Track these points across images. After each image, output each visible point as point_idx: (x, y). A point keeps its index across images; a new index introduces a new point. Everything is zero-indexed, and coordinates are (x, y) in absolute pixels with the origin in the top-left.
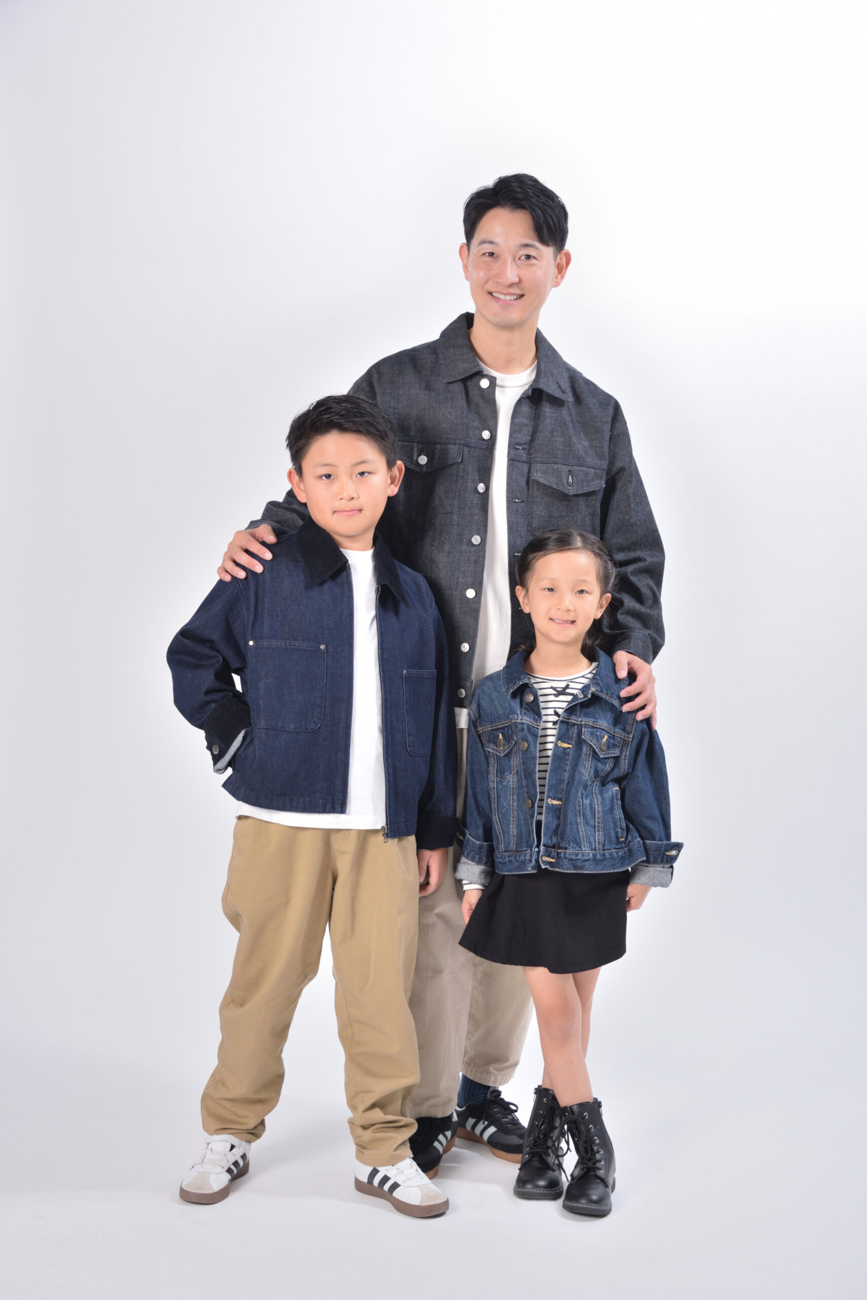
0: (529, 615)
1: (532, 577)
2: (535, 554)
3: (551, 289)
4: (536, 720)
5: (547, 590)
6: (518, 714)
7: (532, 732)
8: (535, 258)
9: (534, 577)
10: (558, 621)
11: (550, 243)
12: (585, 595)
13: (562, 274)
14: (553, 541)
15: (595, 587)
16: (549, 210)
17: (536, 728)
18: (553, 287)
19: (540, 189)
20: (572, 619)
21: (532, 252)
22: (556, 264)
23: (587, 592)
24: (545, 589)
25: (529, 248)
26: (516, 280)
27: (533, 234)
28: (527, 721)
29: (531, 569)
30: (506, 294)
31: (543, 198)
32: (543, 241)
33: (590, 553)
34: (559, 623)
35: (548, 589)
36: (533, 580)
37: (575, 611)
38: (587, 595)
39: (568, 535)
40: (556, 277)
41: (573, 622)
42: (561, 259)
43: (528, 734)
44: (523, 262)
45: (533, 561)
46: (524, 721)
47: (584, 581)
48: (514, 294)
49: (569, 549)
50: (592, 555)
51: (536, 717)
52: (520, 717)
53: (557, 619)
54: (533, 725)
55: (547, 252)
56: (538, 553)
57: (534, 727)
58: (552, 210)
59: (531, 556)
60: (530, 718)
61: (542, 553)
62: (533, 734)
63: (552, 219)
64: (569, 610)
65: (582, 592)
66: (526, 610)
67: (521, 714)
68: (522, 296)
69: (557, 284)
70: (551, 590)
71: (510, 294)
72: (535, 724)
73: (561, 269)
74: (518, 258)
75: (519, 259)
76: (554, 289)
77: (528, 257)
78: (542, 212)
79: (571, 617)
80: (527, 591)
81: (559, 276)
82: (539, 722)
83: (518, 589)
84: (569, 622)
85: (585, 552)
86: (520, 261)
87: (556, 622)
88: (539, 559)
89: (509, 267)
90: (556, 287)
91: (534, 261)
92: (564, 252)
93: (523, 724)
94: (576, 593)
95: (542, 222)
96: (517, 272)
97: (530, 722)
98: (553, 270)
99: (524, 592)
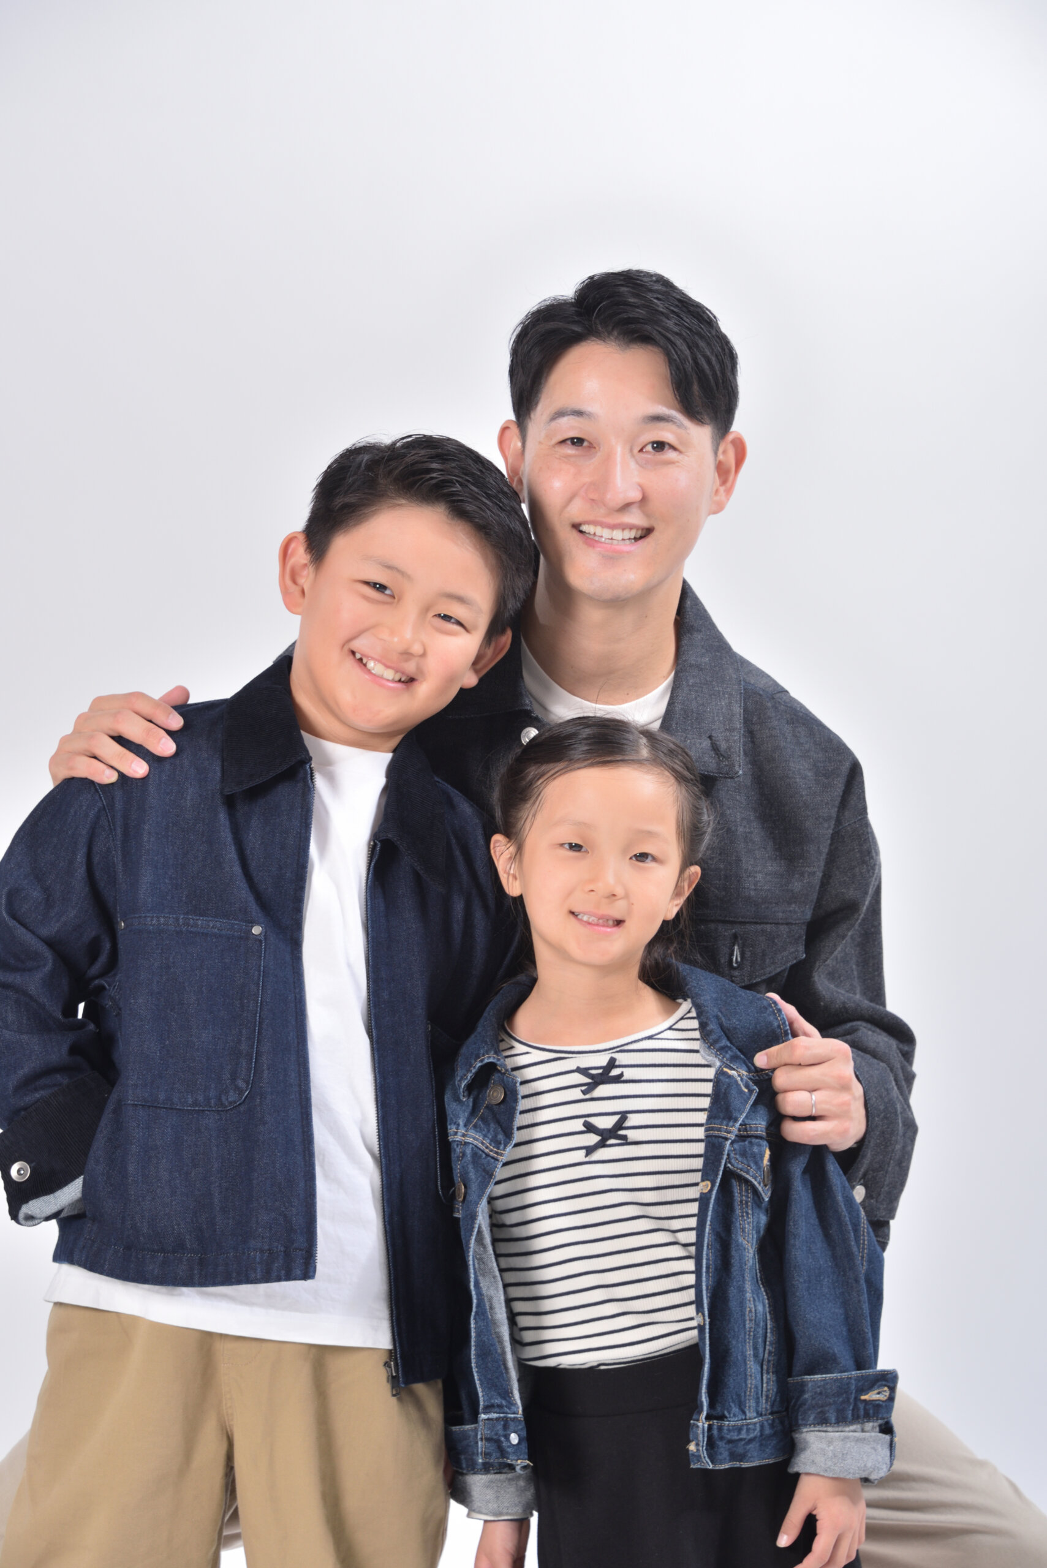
0: (519, 901)
1: (534, 815)
2: (544, 768)
3: (706, 518)
4: (497, 1144)
5: (567, 846)
6: (459, 1125)
7: (483, 1165)
8: (674, 448)
9: (539, 817)
10: (585, 918)
11: (707, 419)
12: (649, 864)
13: (728, 484)
14: (586, 742)
15: (671, 850)
16: (702, 344)
17: (493, 1158)
18: (709, 514)
19: (679, 300)
20: (619, 917)
21: (666, 434)
22: (717, 462)
23: (655, 859)
24: (562, 845)
25: (662, 424)
26: (635, 495)
27: (668, 393)
28: (477, 1139)
29: (533, 799)
30: (613, 527)
31: (688, 320)
32: (691, 411)
33: (667, 773)
34: (589, 923)
35: (570, 844)
36: (536, 823)
37: (627, 896)
38: (653, 865)
39: (619, 730)
40: (717, 491)
41: (619, 923)
42: (724, 452)
43: (470, 1167)
44: (649, 456)
45: (540, 781)
46: (470, 1140)
47: (650, 834)
48: (631, 527)
49: (622, 761)
50: (672, 780)
51: (501, 1137)
52: (462, 1130)
53: (585, 913)
54: (487, 1151)
55: (700, 435)
56: (551, 766)
57: (488, 1155)
58: (709, 344)
59: (532, 771)
60: (485, 1136)
61: (561, 765)
62: (484, 1170)
63: (709, 362)
64: (614, 895)
65: (642, 857)
66: (513, 889)
67: (465, 1126)
68: (647, 532)
69: (718, 508)
70: (576, 847)
71: (623, 527)
72: (491, 1151)
73: (725, 474)
74: (639, 449)
75: (641, 450)
76: (712, 517)
77: (660, 446)
78: (690, 348)
79: (617, 910)
80: (520, 849)
81: (722, 489)
82: (502, 1147)
83: (497, 841)
84: (611, 923)
85: (656, 770)
86: (641, 454)
87: (581, 920)
88: (553, 777)
89: (619, 468)
90: (715, 513)
91: (670, 455)
92: (730, 437)
93: (466, 1144)
94: (631, 858)
95: (690, 369)
96: (637, 480)
97: (483, 1143)
98: (710, 475)
99: (512, 849)
